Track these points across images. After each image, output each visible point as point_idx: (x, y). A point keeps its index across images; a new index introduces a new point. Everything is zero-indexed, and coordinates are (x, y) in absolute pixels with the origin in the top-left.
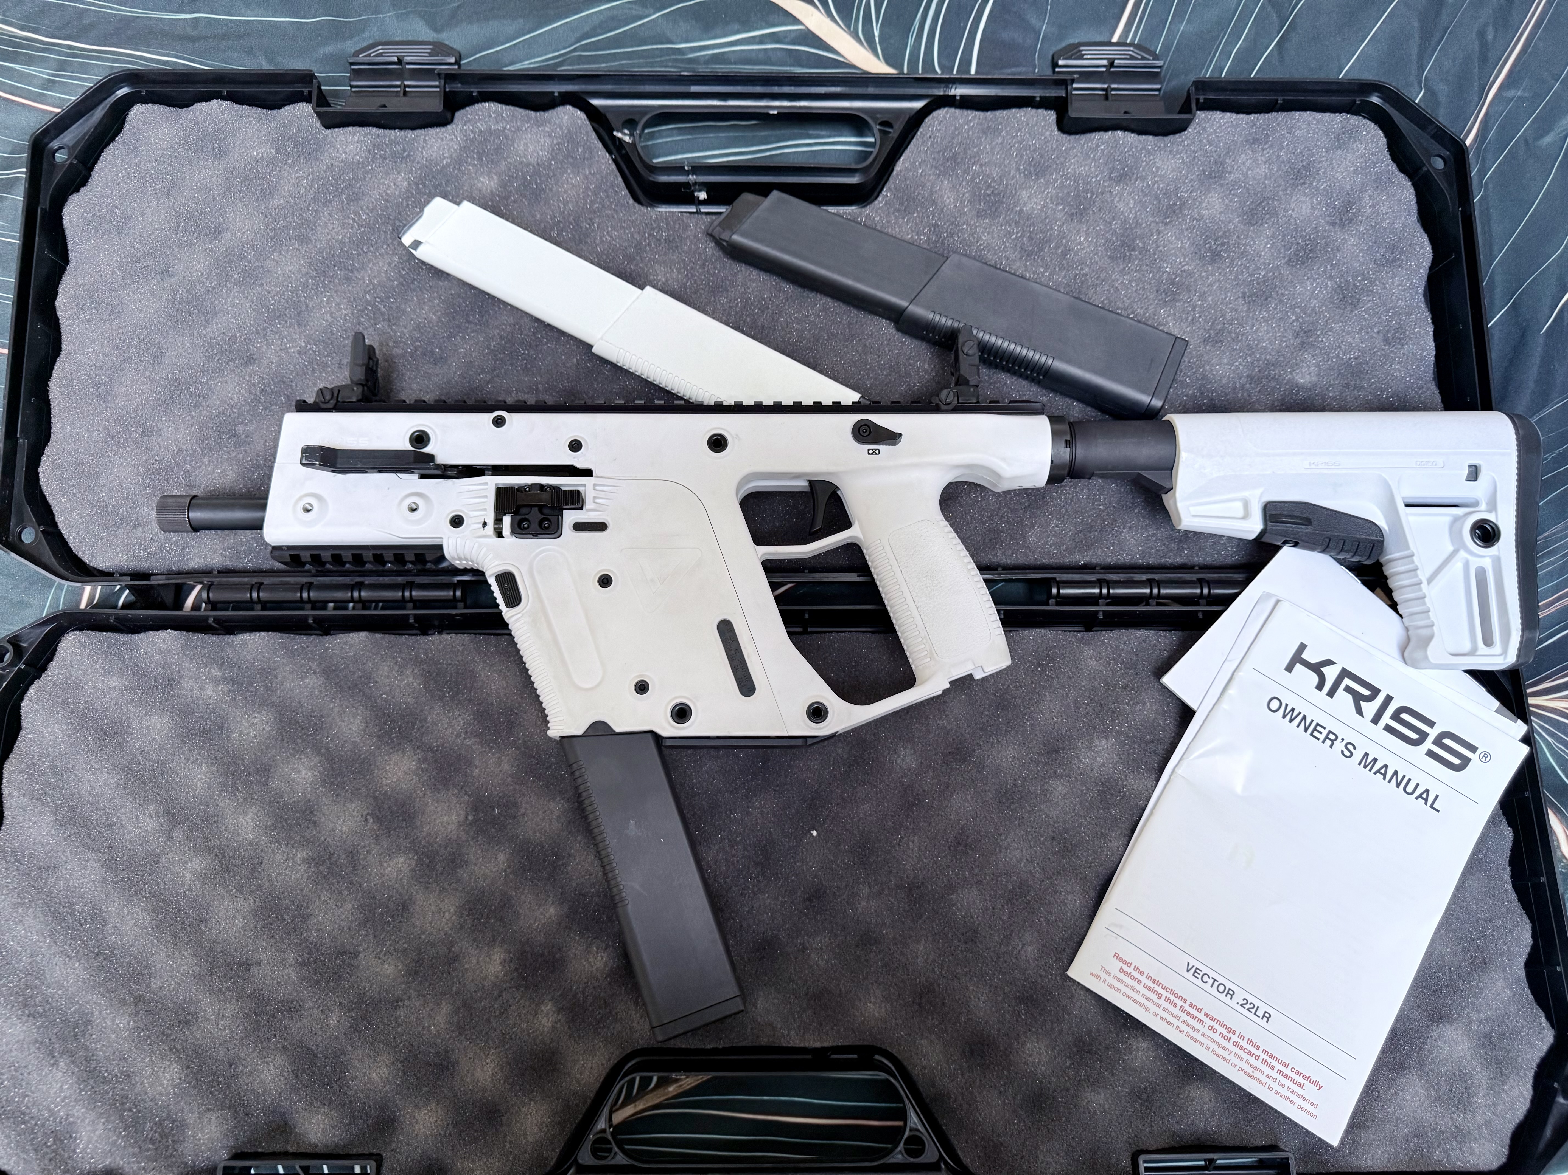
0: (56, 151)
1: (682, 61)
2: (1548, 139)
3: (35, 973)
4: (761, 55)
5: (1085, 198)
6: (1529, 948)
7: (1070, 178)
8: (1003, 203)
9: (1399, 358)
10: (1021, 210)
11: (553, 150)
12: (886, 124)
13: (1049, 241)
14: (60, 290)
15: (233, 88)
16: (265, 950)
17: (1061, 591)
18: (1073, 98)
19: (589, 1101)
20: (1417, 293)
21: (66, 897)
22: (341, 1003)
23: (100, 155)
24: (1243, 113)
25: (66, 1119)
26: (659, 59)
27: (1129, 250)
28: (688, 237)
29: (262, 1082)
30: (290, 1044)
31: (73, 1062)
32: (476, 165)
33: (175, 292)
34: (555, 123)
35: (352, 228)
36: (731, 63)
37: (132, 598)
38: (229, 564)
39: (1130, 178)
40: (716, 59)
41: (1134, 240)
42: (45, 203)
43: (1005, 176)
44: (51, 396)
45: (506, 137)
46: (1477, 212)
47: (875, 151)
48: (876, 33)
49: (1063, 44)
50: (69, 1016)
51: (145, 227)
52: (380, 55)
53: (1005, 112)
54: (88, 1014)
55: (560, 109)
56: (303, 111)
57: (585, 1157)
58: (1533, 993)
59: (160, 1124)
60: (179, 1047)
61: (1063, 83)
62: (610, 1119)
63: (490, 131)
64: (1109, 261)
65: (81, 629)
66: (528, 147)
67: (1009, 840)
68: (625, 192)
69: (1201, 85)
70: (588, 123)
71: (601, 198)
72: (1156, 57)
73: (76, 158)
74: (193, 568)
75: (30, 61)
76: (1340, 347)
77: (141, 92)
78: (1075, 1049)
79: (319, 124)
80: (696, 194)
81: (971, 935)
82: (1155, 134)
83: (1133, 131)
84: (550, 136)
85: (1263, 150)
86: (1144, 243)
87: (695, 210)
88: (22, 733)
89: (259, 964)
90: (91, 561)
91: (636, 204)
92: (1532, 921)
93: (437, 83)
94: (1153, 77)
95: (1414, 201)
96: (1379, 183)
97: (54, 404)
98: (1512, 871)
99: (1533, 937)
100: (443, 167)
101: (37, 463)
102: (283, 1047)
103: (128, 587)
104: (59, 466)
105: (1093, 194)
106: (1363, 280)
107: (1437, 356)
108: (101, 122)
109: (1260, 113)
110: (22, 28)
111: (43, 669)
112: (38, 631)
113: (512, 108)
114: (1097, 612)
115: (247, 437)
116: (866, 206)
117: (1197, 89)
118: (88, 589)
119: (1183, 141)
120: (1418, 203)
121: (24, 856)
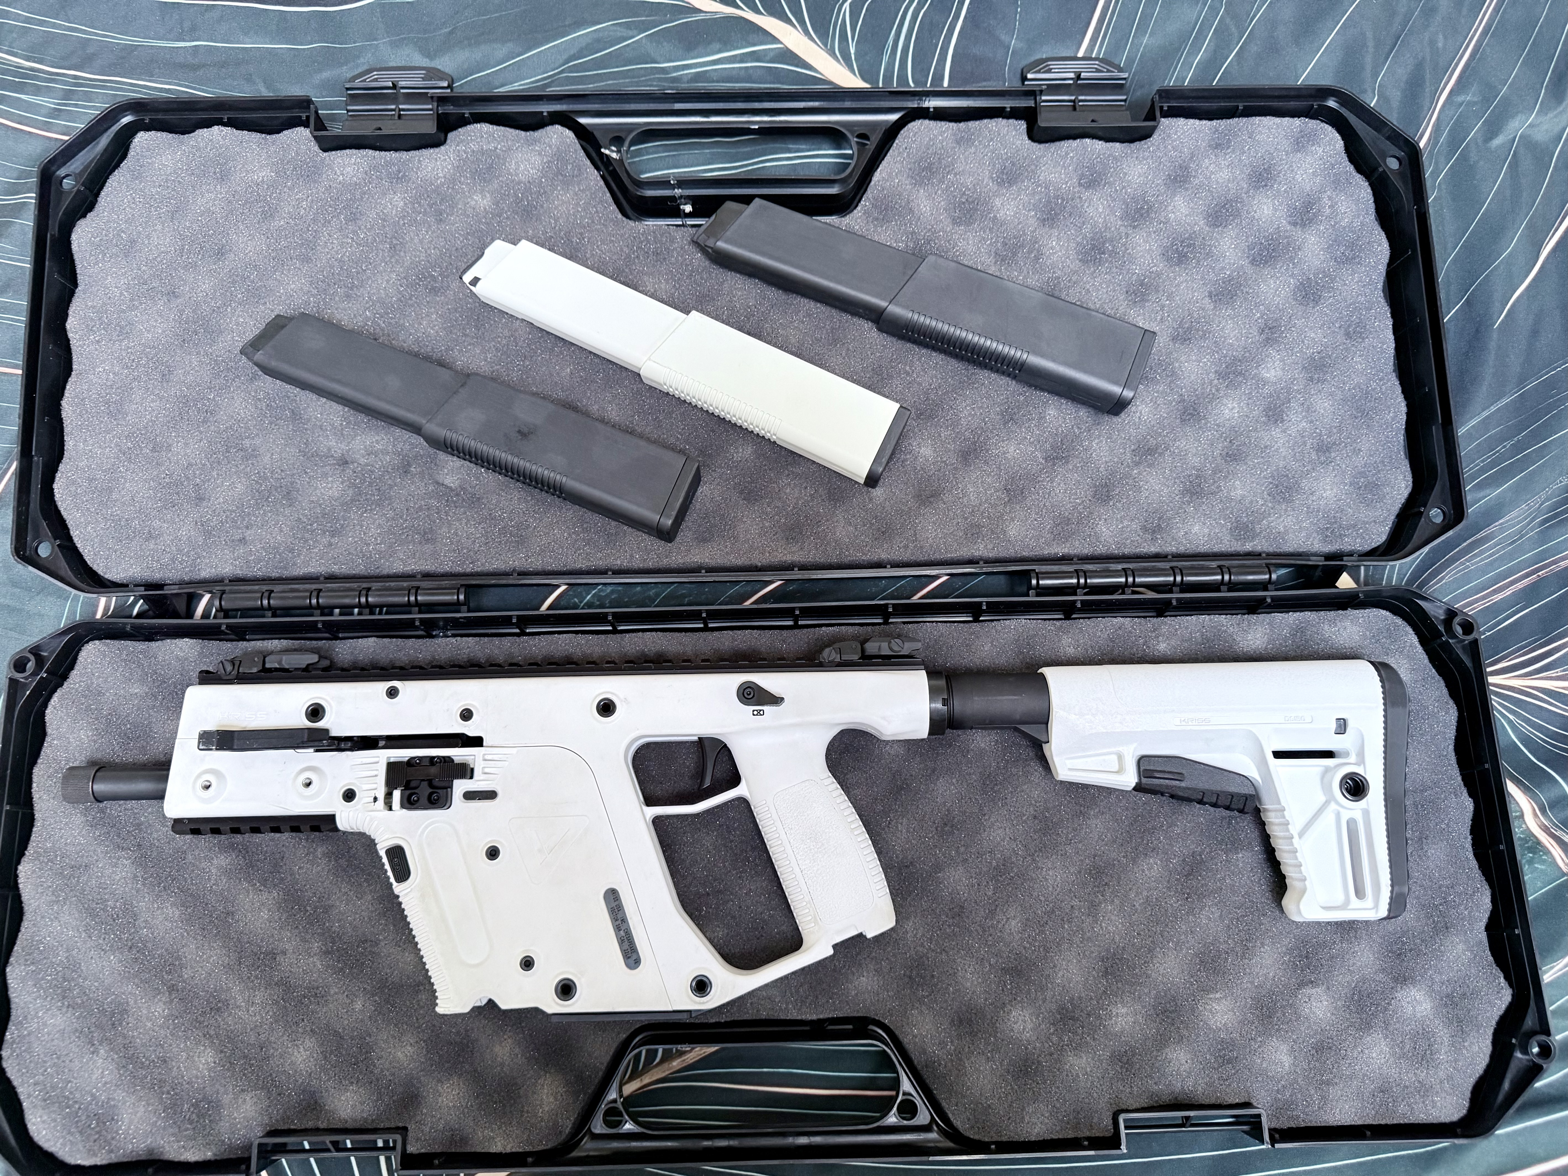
0: (64, 178)
1: (666, 80)
2: (1497, 142)
3: (73, 966)
4: (743, 72)
5: (1056, 204)
6: (1489, 913)
7: (1040, 185)
8: (977, 210)
9: (1360, 351)
10: (995, 216)
11: (543, 167)
12: (862, 136)
13: (1022, 246)
14: (70, 312)
15: (232, 115)
16: (290, 940)
17: (1041, 582)
18: (1042, 109)
19: (601, 1074)
20: (1376, 288)
21: (99, 894)
22: (365, 989)
23: (105, 182)
24: (1206, 119)
25: (107, 1103)
26: (643, 78)
27: (1099, 254)
28: (675, 249)
29: (292, 1063)
30: (317, 1027)
31: (112, 1050)
32: (469, 184)
33: (181, 312)
34: (545, 143)
35: (351, 247)
36: (713, 82)
37: (146, 607)
38: (239, 573)
39: (1099, 183)
40: (698, 77)
41: (1104, 243)
42: (53, 229)
43: (978, 184)
44: (64, 415)
45: (498, 157)
46: (1431, 210)
47: (853, 162)
48: (852, 51)
49: (1032, 59)
50: (106, 1007)
51: (151, 250)
52: (376, 80)
53: (977, 122)
54: (123, 1004)
55: (549, 129)
56: (302, 134)
57: (598, 1126)
58: (1493, 955)
59: (196, 1106)
60: (212, 1033)
61: (1032, 94)
62: (620, 1091)
63: (483, 152)
64: (1080, 264)
65: (100, 639)
66: (519, 166)
67: (992, 819)
68: (613, 207)
69: (1165, 94)
70: (576, 141)
71: (591, 213)
72: (1121, 70)
73: (83, 185)
74: (205, 578)
75: (37, 91)
76: (1303, 342)
77: (144, 119)
78: (1059, 1017)
79: (317, 148)
80: (682, 207)
81: (958, 911)
82: (1122, 141)
83: (1100, 139)
84: (540, 154)
85: (1226, 154)
86: (1114, 246)
87: (681, 223)
88: (48, 739)
89: (284, 953)
90: (105, 574)
91: (624, 219)
92: (1492, 887)
93: (430, 107)
94: (1118, 88)
95: (1372, 201)
96: (1337, 183)
97: (66, 423)
98: (1472, 839)
99: (1492, 902)
100: (438, 187)
101: (52, 480)
102: (311, 1031)
103: (142, 597)
104: (74, 482)
105: (1063, 200)
106: (1324, 277)
107: (1397, 349)
108: (106, 150)
109: (1222, 119)
110: (28, 59)
111: (65, 677)
112: (58, 640)
113: (502, 128)
114: (1075, 601)
115: (253, 450)
116: (845, 215)
117: (1160, 96)
118: (103, 600)
119: (1149, 148)
120: (1375, 202)
121: (56, 856)
